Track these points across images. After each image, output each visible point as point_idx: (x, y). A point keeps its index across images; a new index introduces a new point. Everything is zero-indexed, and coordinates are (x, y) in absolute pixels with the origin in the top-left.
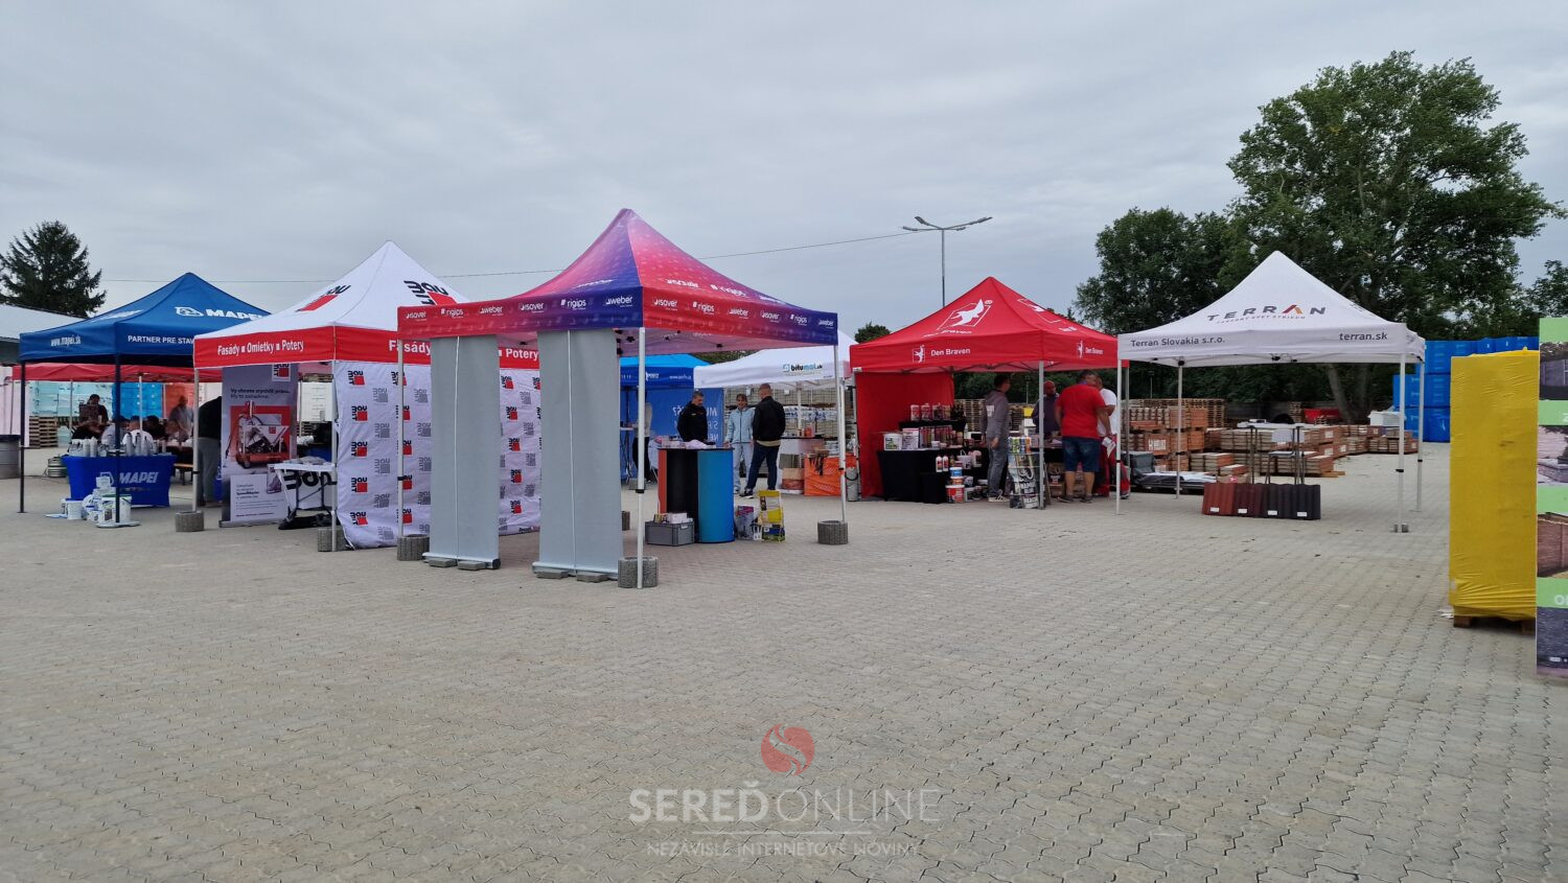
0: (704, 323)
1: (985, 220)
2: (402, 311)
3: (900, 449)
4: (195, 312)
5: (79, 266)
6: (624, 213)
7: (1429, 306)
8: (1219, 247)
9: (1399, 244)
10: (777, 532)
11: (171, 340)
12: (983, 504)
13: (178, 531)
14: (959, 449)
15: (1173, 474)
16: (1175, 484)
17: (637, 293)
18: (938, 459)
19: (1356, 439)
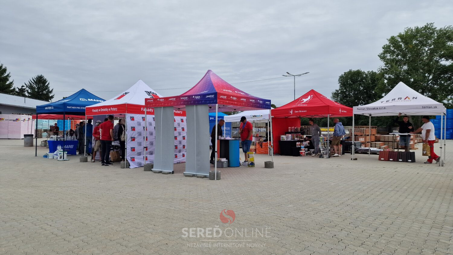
0: (234, 103)
1: (307, 73)
2: (146, 100)
3: (286, 140)
4: (85, 100)
5: (47, 87)
6: (209, 71)
7: (439, 99)
8: (375, 81)
9: (430, 80)
10: (252, 164)
11: (79, 108)
12: (310, 157)
13: (80, 162)
14: (303, 140)
15: (367, 148)
16: (368, 151)
17: (216, 94)
18: (297, 143)
19: (420, 138)
